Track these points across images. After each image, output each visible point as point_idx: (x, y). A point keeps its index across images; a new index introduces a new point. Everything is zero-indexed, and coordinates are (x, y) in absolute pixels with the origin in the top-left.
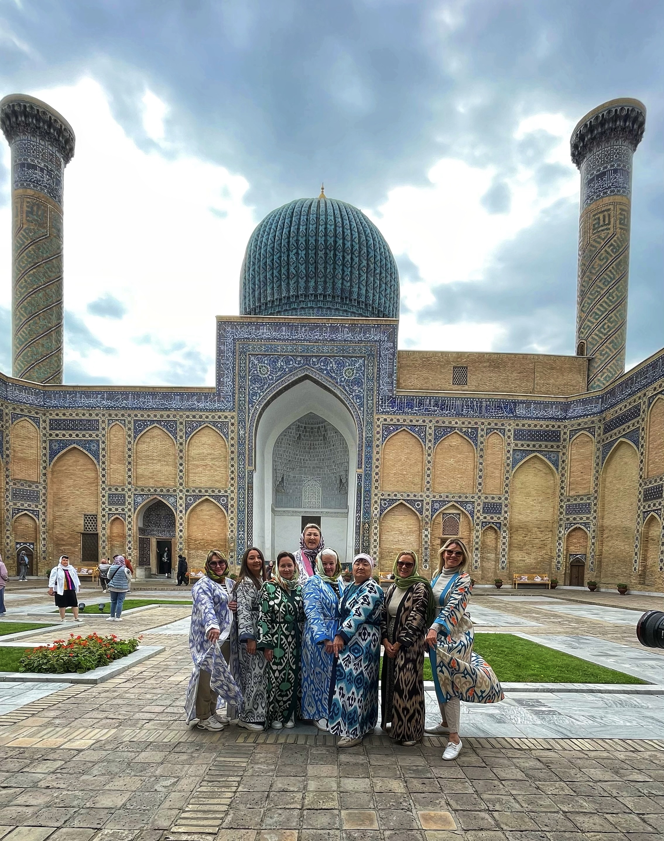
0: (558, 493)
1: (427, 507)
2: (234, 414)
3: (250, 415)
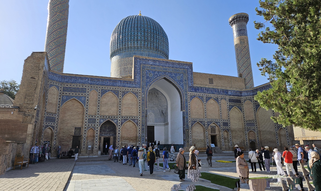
0: (243, 120)
1: (206, 124)
2: (140, 89)
3: (146, 90)
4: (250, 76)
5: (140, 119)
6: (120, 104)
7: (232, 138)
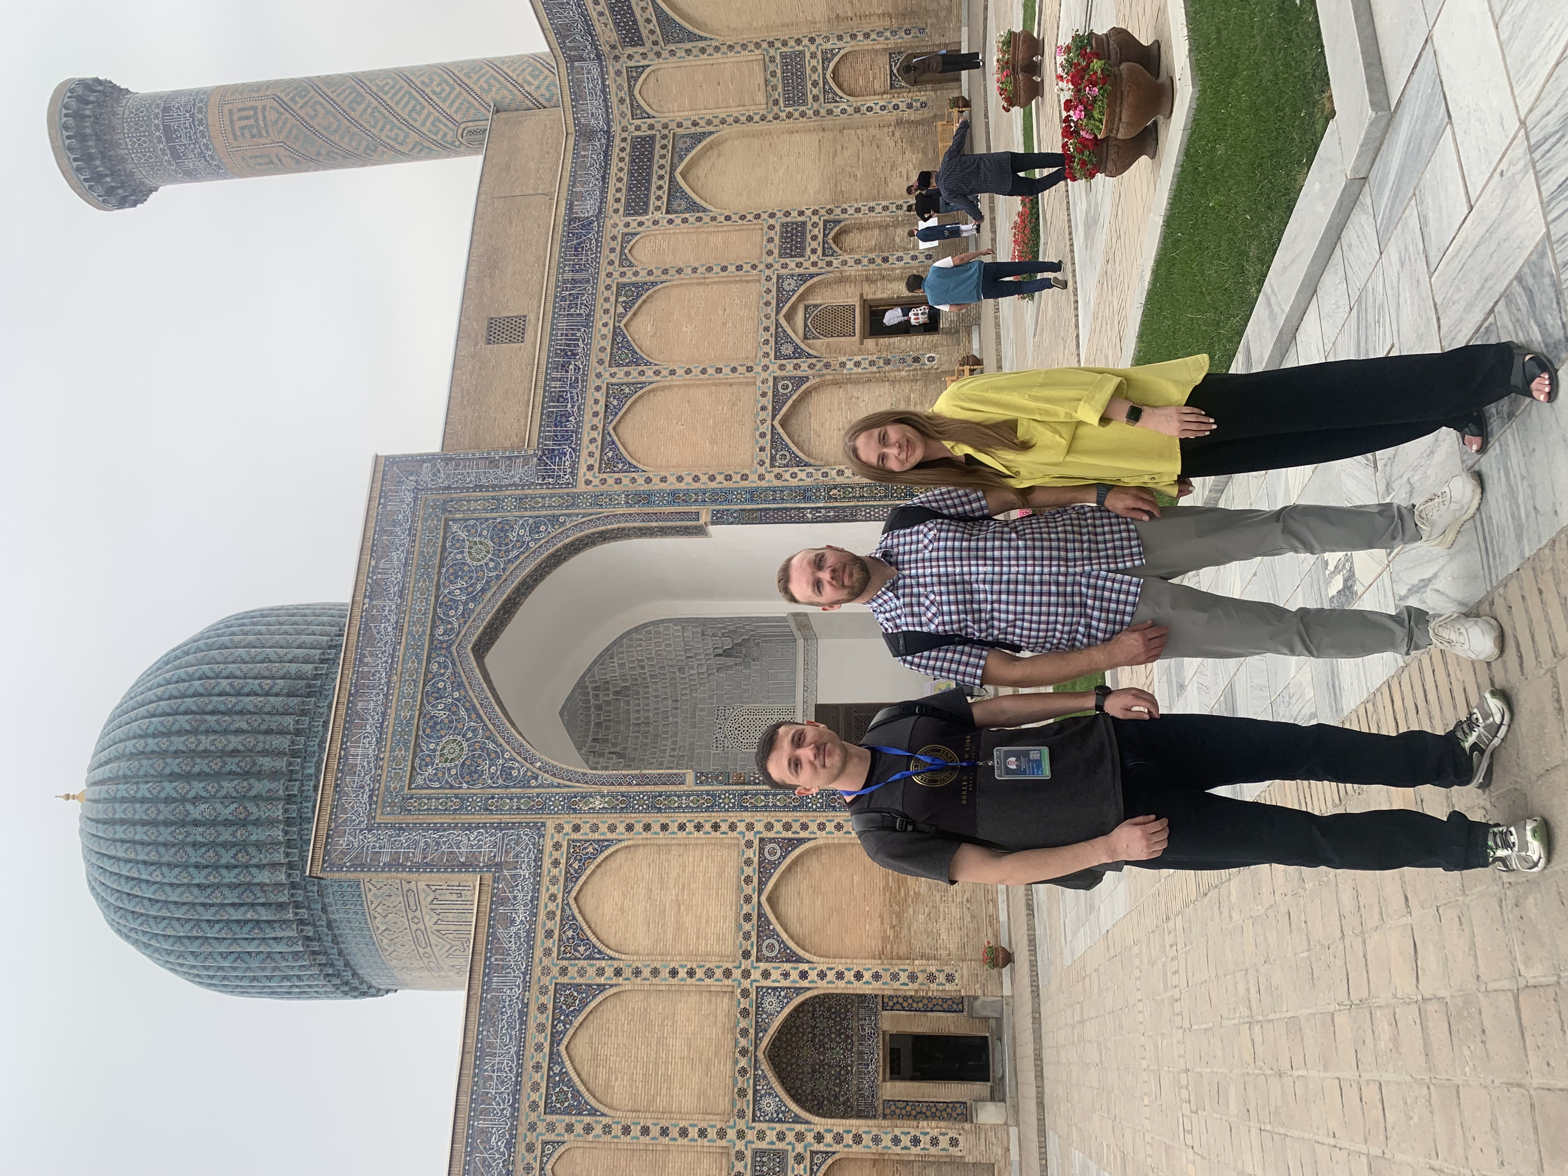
0: (763, 126)
1: (790, 367)
2: (550, 824)
3: (556, 781)
4: (475, 77)
5: (760, 820)
6: (655, 972)
7: (884, 199)
